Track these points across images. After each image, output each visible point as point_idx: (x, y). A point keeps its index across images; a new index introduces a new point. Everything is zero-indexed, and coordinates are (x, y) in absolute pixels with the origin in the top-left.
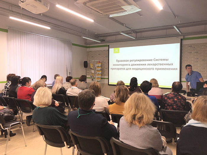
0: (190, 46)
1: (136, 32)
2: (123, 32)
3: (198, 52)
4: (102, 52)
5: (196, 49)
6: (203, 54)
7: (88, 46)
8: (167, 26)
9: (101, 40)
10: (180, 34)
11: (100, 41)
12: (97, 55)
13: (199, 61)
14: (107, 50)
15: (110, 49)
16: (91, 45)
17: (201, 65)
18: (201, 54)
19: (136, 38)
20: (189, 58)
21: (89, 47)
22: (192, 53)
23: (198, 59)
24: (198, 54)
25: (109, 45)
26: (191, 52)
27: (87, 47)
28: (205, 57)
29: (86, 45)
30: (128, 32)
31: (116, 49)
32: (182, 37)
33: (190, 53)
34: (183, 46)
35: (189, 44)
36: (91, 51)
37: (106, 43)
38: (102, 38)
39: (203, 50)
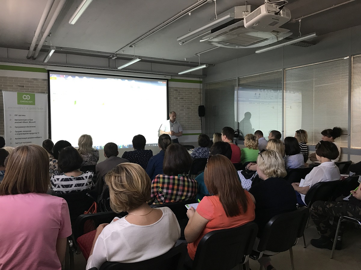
0: (175, 90)
3: (183, 98)
5: (182, 94)
6: (188, 100)
13: (184, 109)
17: (187, 114)
18: (186, 101)
19: (109, 66)
20: (175, 105)
23: (183, 106)
24: (184, 100)
26: (177, 98)
28: (189, 104)
32: (169, 77)
33: (175, 98)
35: (174, 88)
37: (42, 65)
39: (188, 97)
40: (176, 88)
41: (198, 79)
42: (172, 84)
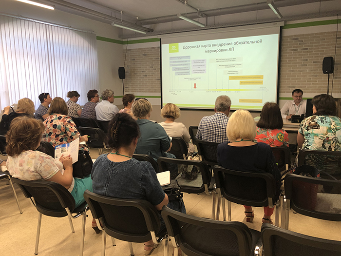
0: (294, 39)
1: (205, 14)
2: (182, 15)
3: (307, 49)
4: (149, 50)
6: (315, 51)
7: (124, 40)
8: (258, 4)
9: (147, 30)
10: (280, 17)
11: (145, 31)
12: (141, 56)
13: (308, 64)
14: (158, 47)
15: (162, 45)
16: (129, 40)
17: (312, 71)
18: (312, 52)
19: (207, 25)
20: (292, 59)
21: (127, 43)
22: (298, 51)
23: (307, 60)
24: (310, 52)
25: (161, 39)
27: (123, 43)
28: (318, 57)
29: (121, 39)
30: (193, 15)
31: (174, 46)
32: (282, 24)
33: (294, 50)
34: (283, 38)
35: (293, 36)
36: (130, 50)
37: (155, 35)
38: (148, 26)
39: (315, 46)
40: (295, 36)
41: (335, 18)
42: (288, 32)
